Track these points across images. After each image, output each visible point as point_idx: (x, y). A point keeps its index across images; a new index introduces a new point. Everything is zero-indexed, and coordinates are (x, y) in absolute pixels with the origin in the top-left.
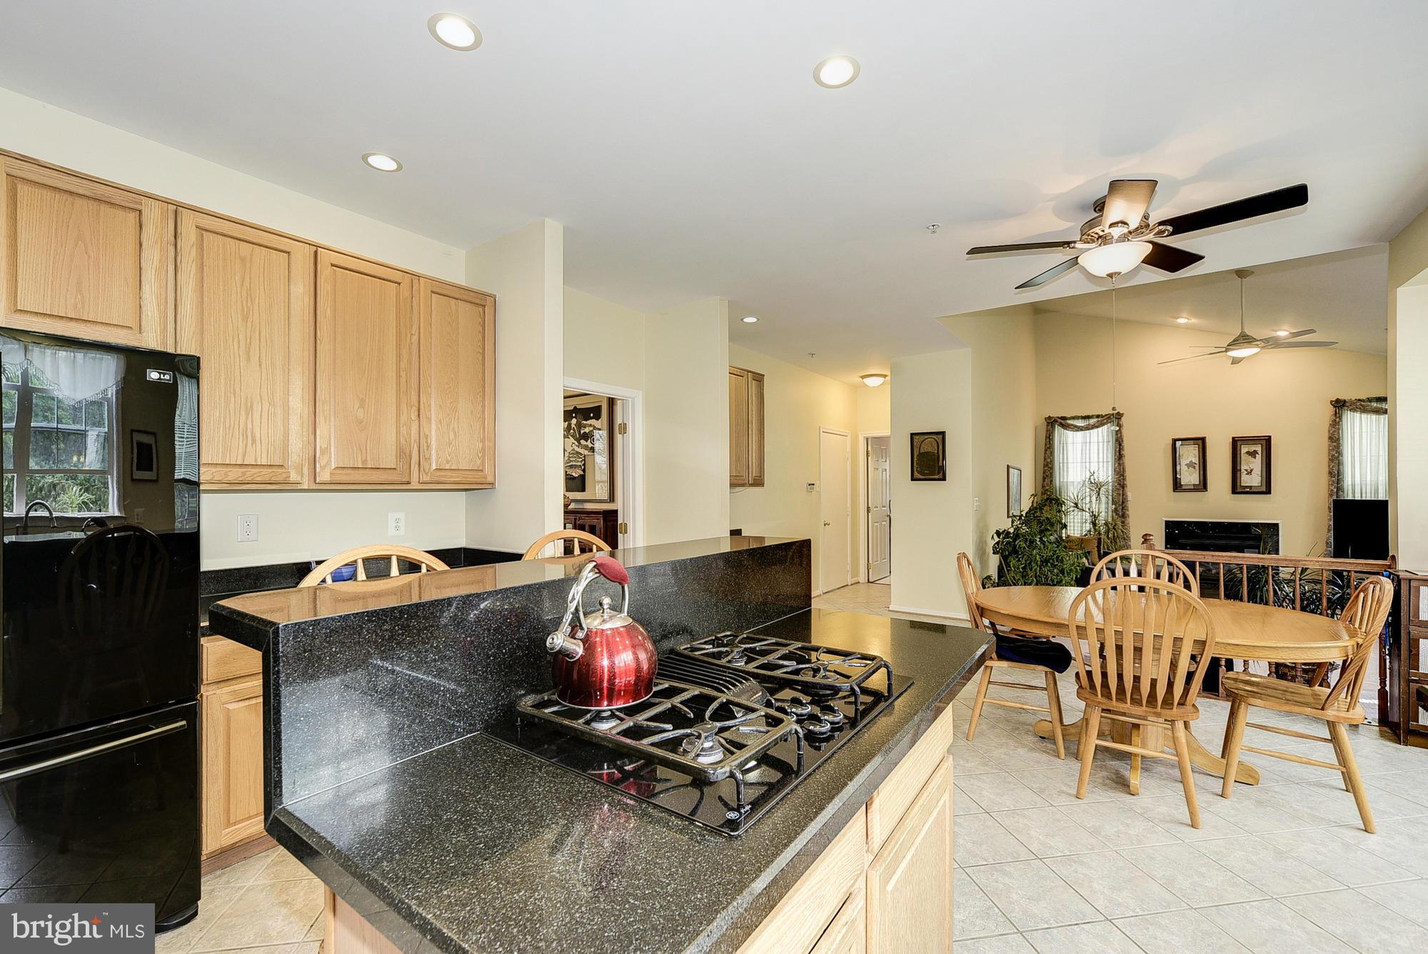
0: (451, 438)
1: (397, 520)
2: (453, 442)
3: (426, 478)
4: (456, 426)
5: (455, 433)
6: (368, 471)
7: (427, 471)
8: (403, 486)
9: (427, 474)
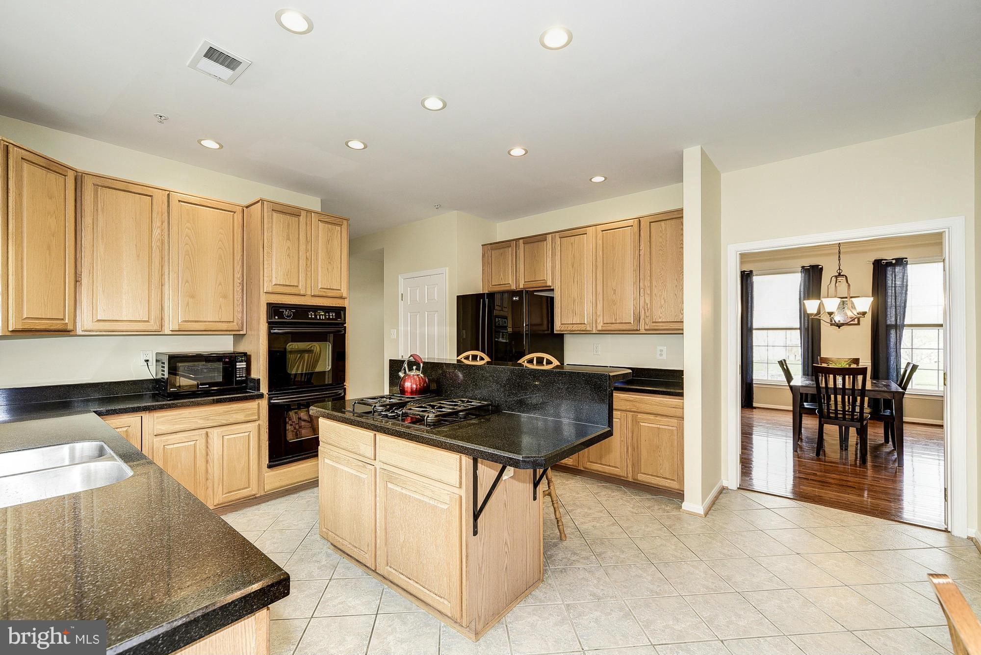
0: (662, 303)
1: (661, 351)
2: (664, 306)
3: (647, 327)
4: (665, 296)
5: (665, 301)
6: (618, 325)
7: (647, 323)
8: (635, 332)
9: (647, 325)
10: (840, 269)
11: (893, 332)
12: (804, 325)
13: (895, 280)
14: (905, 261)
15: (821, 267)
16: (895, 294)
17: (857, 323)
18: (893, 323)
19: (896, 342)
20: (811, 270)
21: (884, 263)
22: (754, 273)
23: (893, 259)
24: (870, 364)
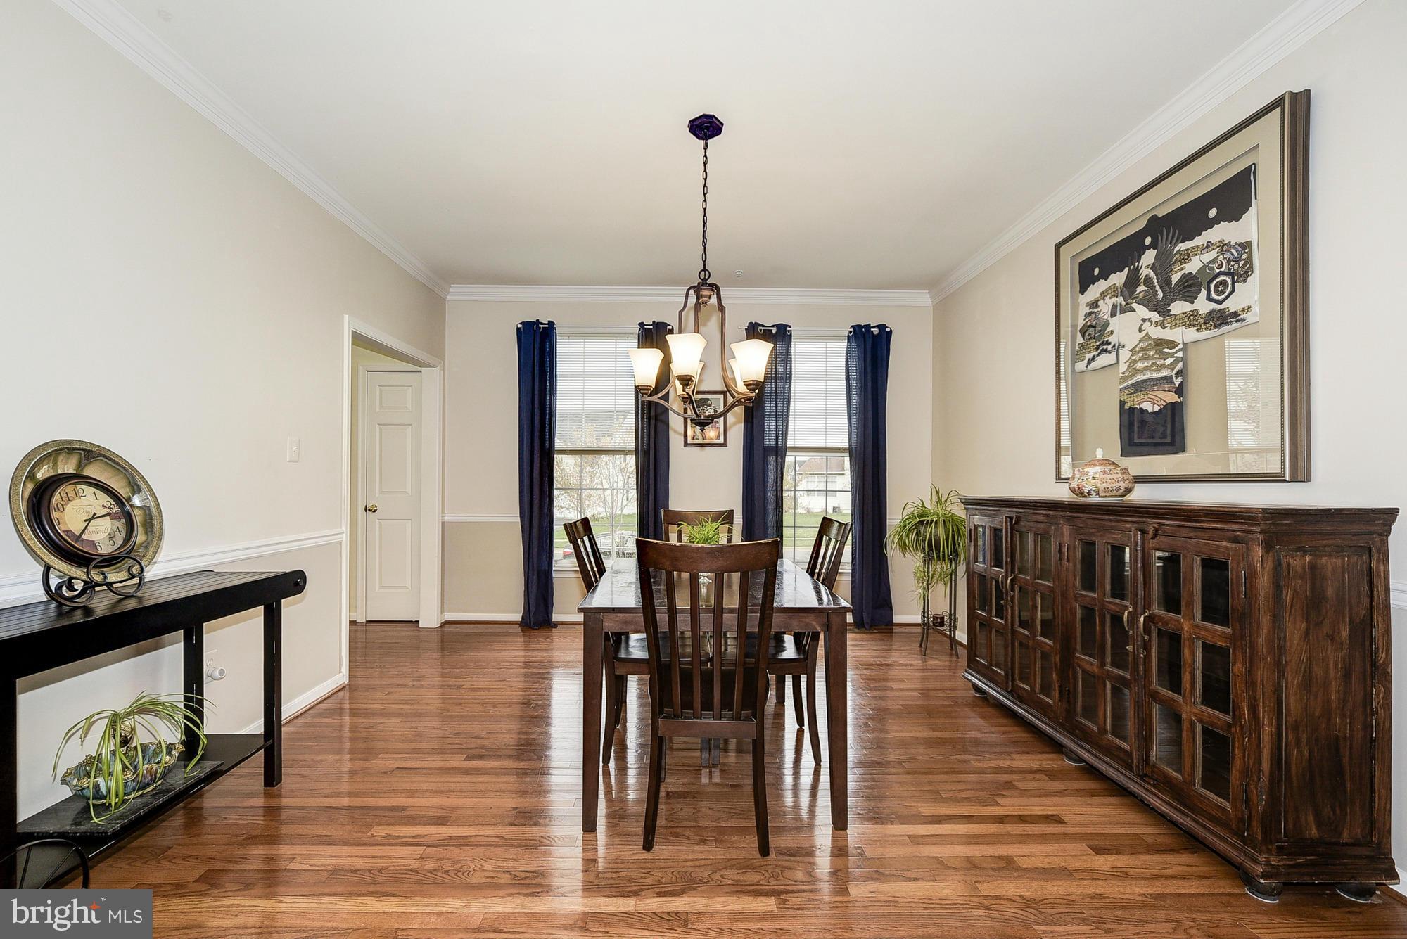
10: (705, 269)
11: (772, 459)
12: (643, 446)
13: (776, 366)
14: (789, 331)
15: (670, 328)
16: (776, 390)
17: (723, 442)
18: (773, 444)
19: (777, 478)
20: (654, 332)
21: (761, 330)
22: (558, 328)
23: (773, 326)
24: (742, 520)
